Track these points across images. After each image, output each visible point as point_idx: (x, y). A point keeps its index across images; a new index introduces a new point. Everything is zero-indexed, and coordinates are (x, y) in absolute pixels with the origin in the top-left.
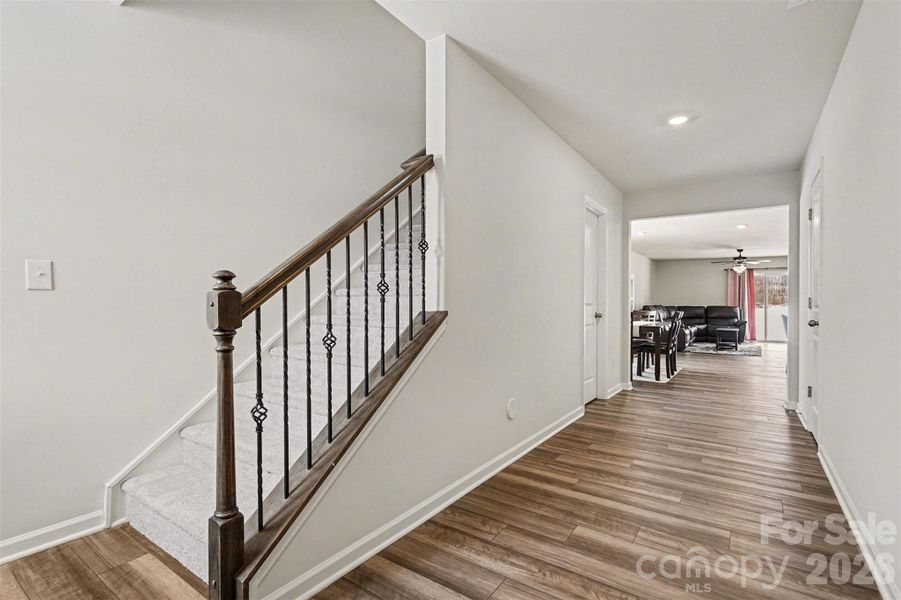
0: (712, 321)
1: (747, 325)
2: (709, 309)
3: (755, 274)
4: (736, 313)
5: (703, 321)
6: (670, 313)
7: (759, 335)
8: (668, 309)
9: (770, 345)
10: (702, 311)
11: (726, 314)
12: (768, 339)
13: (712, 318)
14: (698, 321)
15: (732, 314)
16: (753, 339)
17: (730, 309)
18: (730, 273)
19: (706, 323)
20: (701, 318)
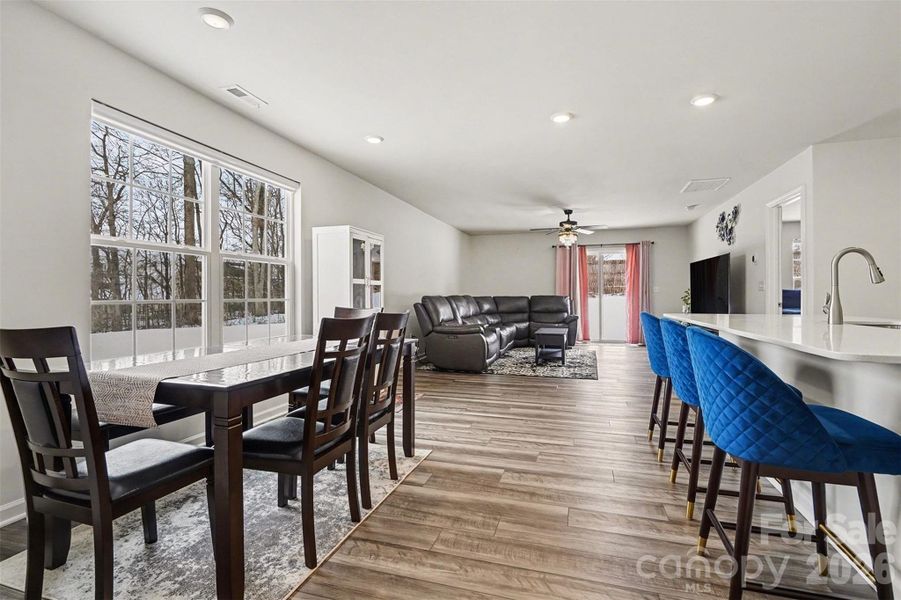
0: (535, 316)
1: (579, 321)
2: (534, 301)
3: (589, 252)
4: (566, 306)
5: (526, 316)
6: (481, 307)
7: (593, 334)
8: (479, 301)
9: (607, 347)
10: (524, 303)
11: (553, 306)
12: (603, 339)
13: (535, 312)
14: (519, 316)
15: (560, 307)
16: (586, 339)
17: (559, 299)
18: (559, 251)
19: (530, 319)
20: (524, 312)
